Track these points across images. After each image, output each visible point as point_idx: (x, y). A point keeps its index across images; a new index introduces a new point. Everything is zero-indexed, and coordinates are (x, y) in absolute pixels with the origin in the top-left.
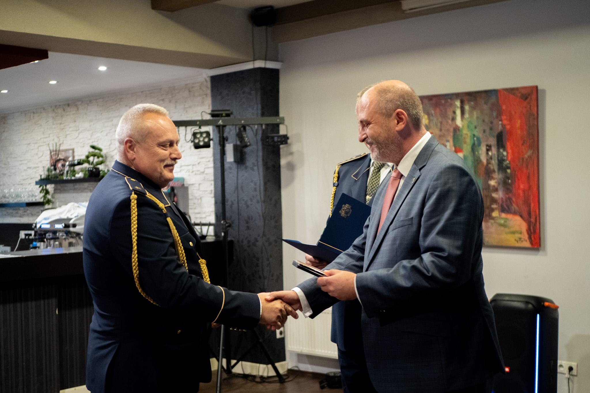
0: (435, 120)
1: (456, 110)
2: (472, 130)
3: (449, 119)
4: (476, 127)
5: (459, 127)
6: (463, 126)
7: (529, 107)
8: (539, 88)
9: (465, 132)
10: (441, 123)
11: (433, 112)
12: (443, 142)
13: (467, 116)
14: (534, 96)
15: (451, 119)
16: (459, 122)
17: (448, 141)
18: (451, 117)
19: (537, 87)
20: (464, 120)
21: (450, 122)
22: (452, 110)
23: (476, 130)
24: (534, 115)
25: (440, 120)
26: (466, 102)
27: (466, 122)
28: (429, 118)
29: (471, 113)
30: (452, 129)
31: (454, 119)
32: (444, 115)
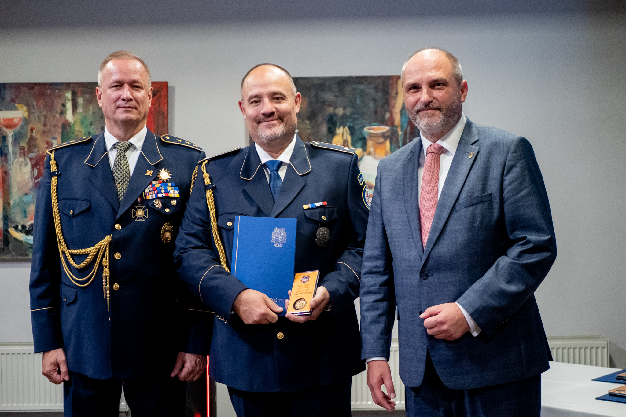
0: (38, 112)
1: (66, 103)
2: (86, 127)
3: (57, 113)
4: (91, 124)
5: (70, 123)
6: (75, 122)
7: (158, 104)
8: (169, 85)
9: (77, 128)
10: (46, 117)
11: (35, 103)
12: (47, 139)
13: (80, 110)
14: (163, 93)
15: (59, 113)
16: (69, 116)
17: (54, 138)
18: (59, 111)
19: (166, 83)
20: (77, 115)
21: (58, 116)
22: (61, 101)
23: (93, 127)
24: (163, 114)
25: (44, 113)
26: (79, 94)
27: (78, 117)
28: (29, 110)
29: (85, 107)
30: (60, 125)
31: (63, 113)
32: (50, 108)
